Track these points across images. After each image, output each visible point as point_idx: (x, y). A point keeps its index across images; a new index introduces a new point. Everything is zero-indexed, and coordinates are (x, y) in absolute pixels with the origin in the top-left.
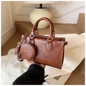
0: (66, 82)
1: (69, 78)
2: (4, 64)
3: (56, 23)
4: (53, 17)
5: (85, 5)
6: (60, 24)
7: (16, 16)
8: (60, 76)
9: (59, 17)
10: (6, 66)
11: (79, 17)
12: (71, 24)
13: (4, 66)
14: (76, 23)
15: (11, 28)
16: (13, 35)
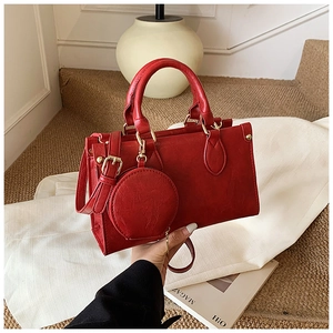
4: (205, 53)
5: (330, 8)
7: (60, 48)
9: (229, 52)
10: (33, 242)
11: (304, 55)
14: (292, 77)
15: (45, 93)
16: (50, 123)
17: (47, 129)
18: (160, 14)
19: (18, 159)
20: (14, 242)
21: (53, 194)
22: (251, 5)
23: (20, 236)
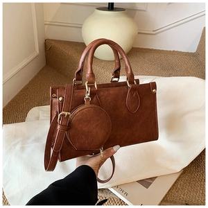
0: (168, 192)
1: (174, 185)
2: (17, 143)
3: (145, 49)
4: (139, 33)
6: (155, 50)
7: (46, 26)
8: (153, 179)
9: (154, 33)
10: (23, 149)
12: (181, 52)
13: (18, 147)
15: (35, 55)
16: (38, 74)
17: (36, 77)
18: (111, 7)
19: (17, 95)
20: (10, 149)
21: (38, 118)
22: (170, 3)
23: (15, 145)
